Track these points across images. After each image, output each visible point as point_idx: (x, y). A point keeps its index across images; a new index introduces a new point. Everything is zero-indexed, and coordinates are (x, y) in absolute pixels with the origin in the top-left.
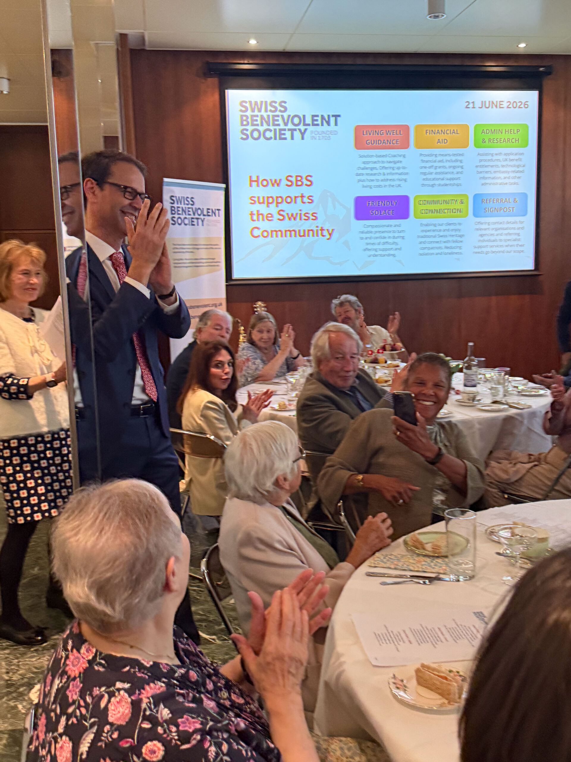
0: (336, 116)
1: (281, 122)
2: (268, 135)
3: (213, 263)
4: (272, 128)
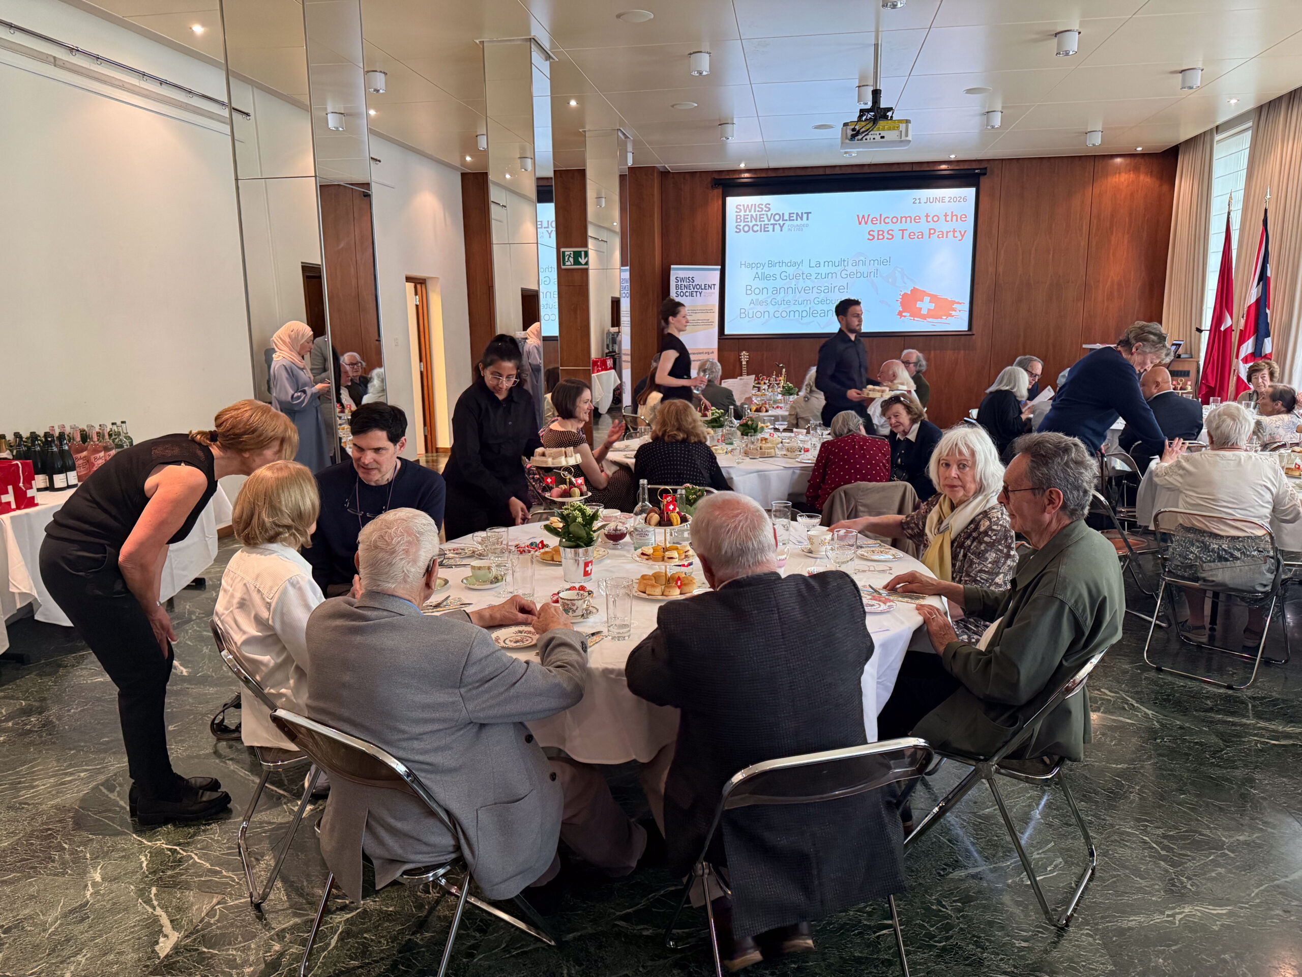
0: (808, 213)
1: (766, 219)
2: (756, 228)
3: (708, 323)
4: (759, 223)
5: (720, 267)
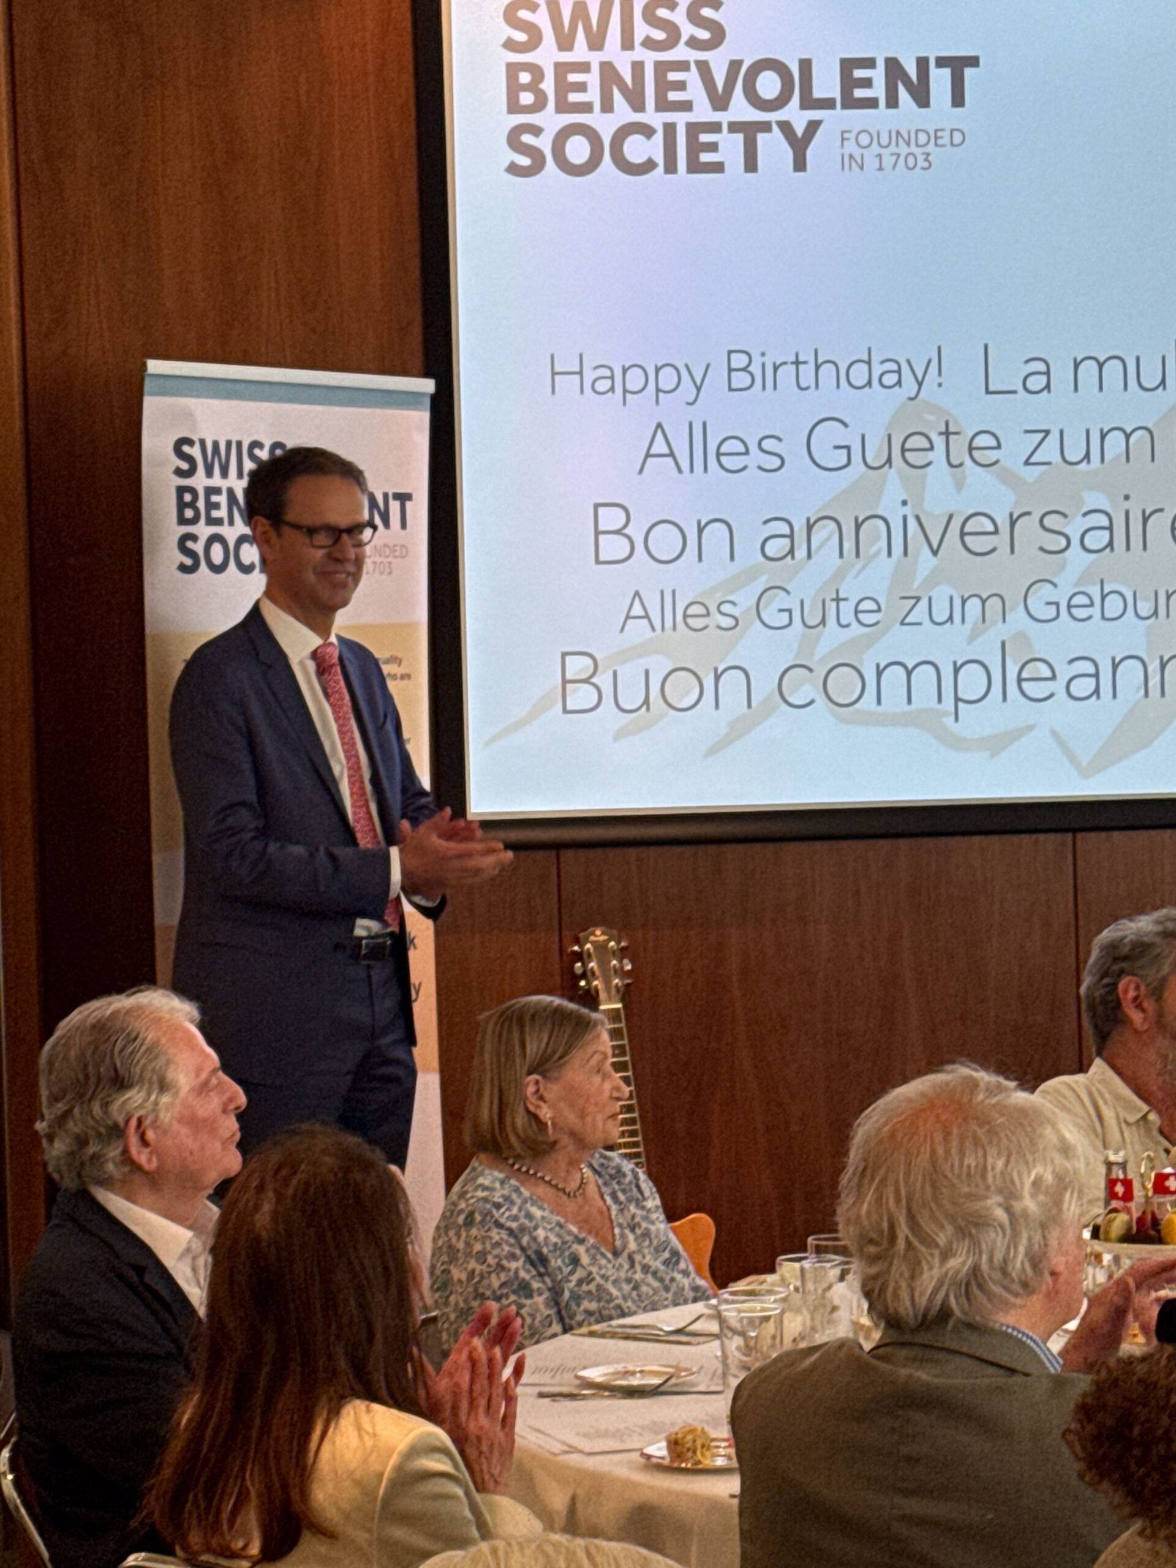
0: (958, 65)
4: (653, 118)
5: (428, 386)
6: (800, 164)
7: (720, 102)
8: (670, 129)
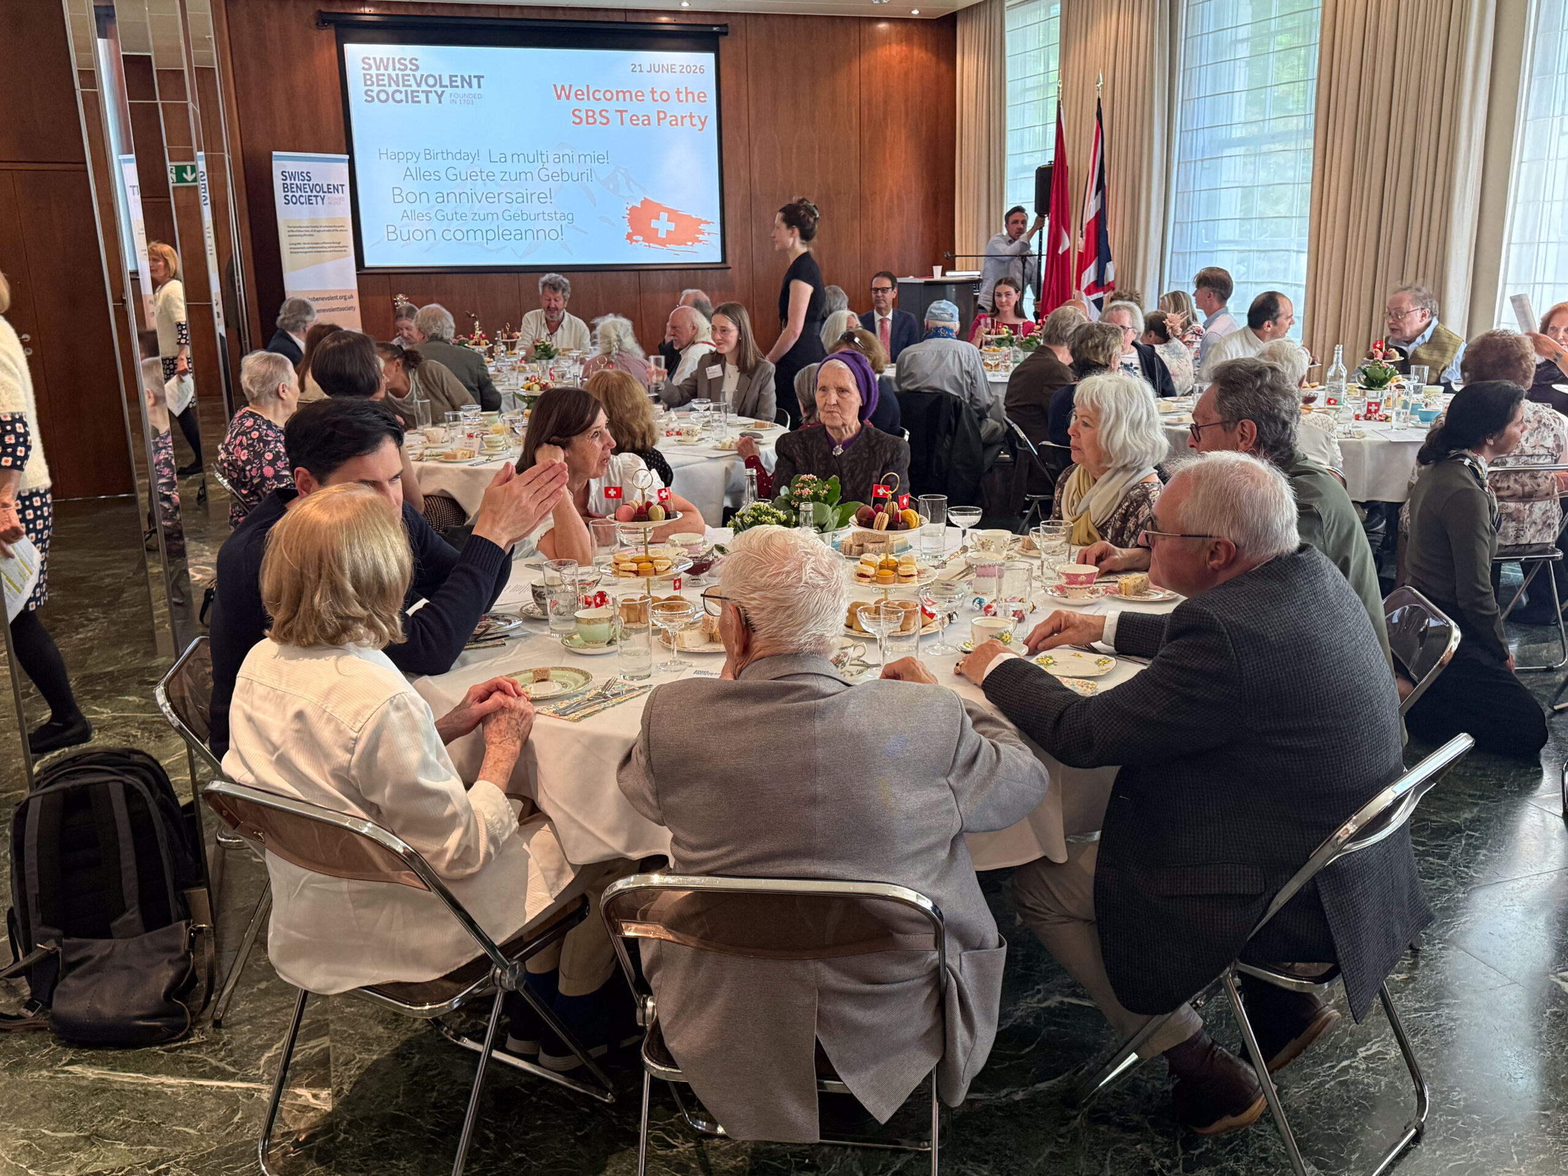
0: (479, 78)
3: (338, 248)
5: (347, 157)
6: (440, 102)
7: (419, 85)
8: (406, 92)
